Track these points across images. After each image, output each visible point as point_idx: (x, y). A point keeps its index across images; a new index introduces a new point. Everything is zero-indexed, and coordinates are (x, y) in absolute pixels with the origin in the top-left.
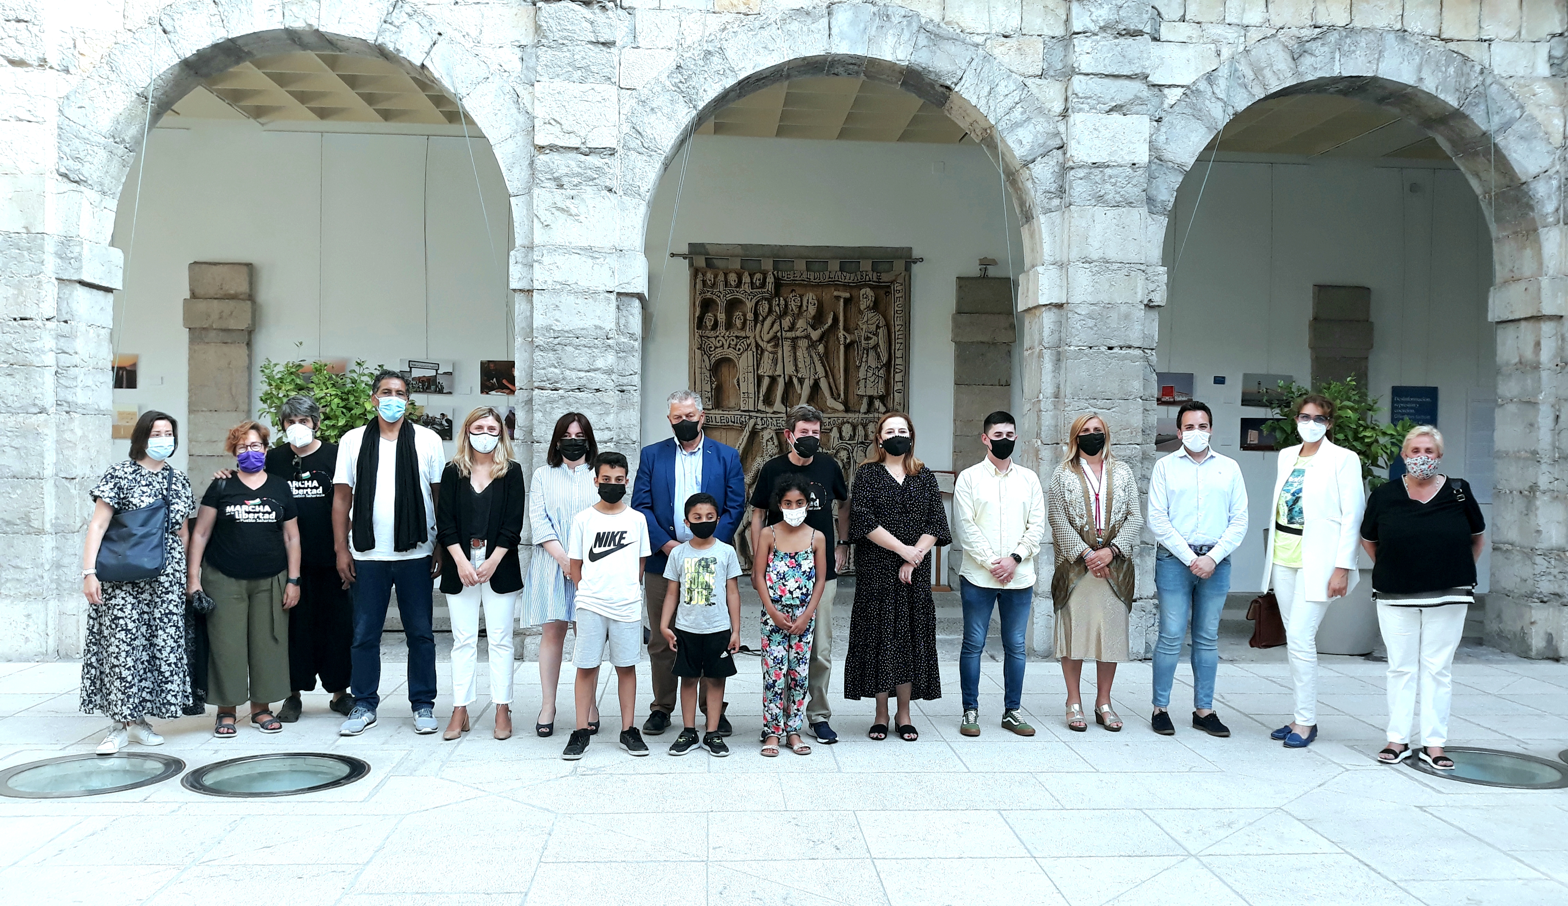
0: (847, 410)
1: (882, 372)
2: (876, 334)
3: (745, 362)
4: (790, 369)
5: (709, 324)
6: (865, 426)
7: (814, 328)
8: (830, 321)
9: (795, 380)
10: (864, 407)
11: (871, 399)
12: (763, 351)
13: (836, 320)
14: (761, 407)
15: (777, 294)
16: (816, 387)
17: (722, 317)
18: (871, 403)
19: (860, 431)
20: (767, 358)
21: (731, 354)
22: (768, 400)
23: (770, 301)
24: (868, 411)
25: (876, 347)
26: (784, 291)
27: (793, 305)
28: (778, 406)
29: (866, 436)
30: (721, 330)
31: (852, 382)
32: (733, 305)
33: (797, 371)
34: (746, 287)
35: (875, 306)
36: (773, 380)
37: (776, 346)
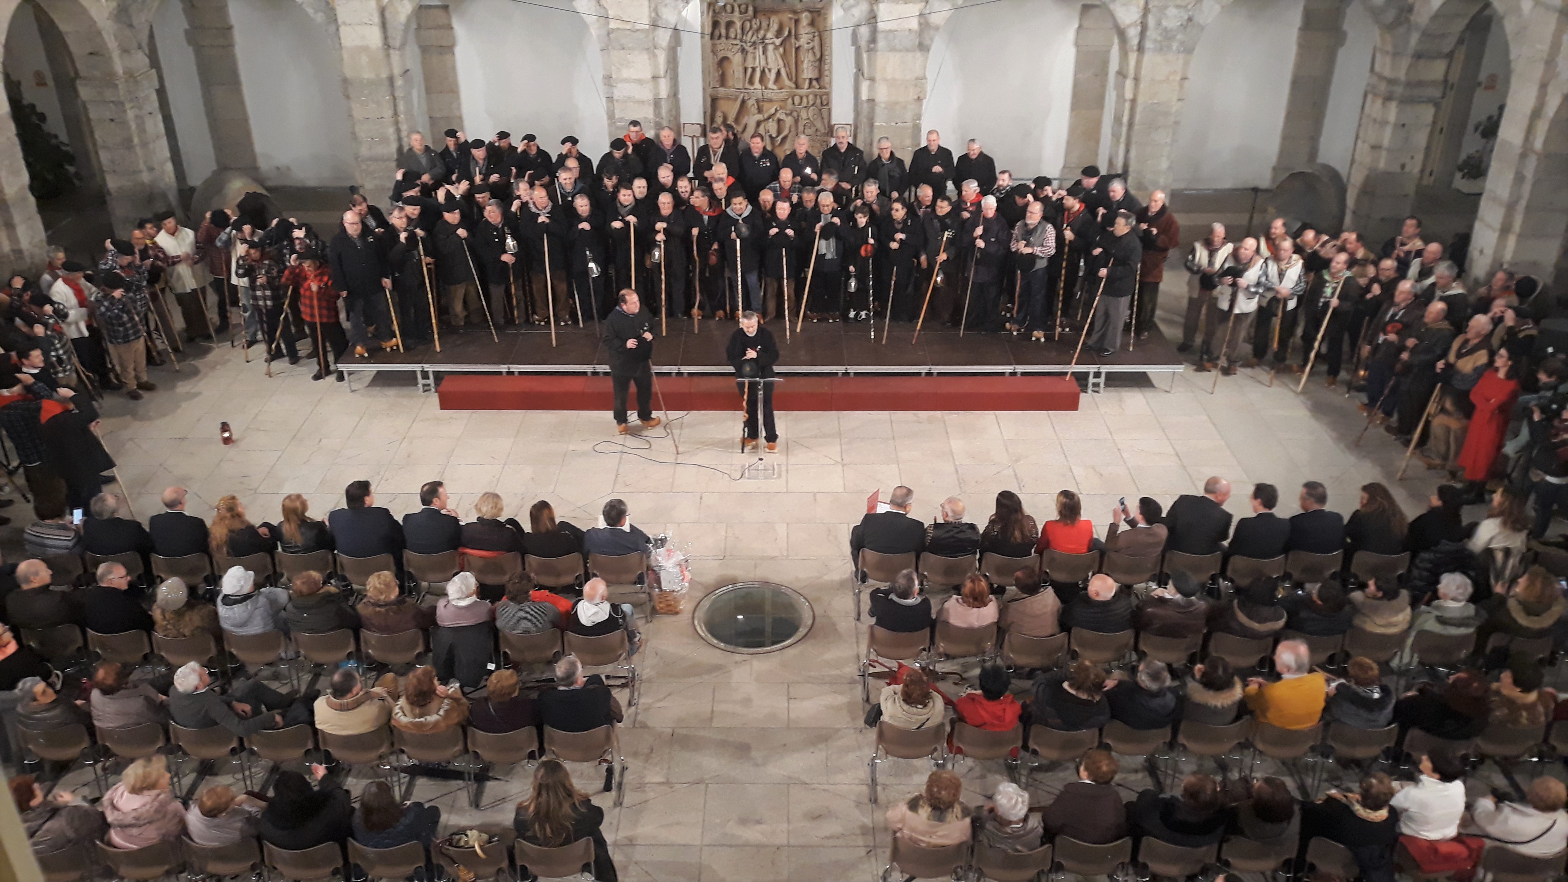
0: (797, 87)
1: (817, 64)
2: (812, 41)
3: (737, 59)
4: (763, 63)
5: (716, 37)
6: (807, 97)
7: (777, 37)
8: (786, 33)
9: (766, 70)
10: (807, 85)
11: (811, 80)
12: (747, 52)
13: (790, 32)
14: (747, 86)
15: (755, 16)
16: (778, 73)
17: (723, 31)
18: (810, 83)
19: (805, 100)
20: (750, 57)
21: (729, 55)
22: (751, 82)
23: (750, 21)
24: (809, 88)
25: (812, 48)
26: (759, 15)
27: (764, 24)
28: (757, 85)
29: (808, 102)
30: (723, 39)
31: (800, 71)
32: (729, 24)
33: (767, 63)
34: (737, 13)
35: (812, 23)
36: (754, 69)
37: (755, 49)
